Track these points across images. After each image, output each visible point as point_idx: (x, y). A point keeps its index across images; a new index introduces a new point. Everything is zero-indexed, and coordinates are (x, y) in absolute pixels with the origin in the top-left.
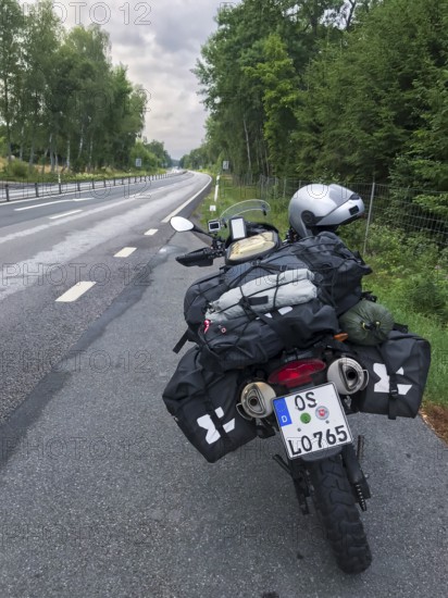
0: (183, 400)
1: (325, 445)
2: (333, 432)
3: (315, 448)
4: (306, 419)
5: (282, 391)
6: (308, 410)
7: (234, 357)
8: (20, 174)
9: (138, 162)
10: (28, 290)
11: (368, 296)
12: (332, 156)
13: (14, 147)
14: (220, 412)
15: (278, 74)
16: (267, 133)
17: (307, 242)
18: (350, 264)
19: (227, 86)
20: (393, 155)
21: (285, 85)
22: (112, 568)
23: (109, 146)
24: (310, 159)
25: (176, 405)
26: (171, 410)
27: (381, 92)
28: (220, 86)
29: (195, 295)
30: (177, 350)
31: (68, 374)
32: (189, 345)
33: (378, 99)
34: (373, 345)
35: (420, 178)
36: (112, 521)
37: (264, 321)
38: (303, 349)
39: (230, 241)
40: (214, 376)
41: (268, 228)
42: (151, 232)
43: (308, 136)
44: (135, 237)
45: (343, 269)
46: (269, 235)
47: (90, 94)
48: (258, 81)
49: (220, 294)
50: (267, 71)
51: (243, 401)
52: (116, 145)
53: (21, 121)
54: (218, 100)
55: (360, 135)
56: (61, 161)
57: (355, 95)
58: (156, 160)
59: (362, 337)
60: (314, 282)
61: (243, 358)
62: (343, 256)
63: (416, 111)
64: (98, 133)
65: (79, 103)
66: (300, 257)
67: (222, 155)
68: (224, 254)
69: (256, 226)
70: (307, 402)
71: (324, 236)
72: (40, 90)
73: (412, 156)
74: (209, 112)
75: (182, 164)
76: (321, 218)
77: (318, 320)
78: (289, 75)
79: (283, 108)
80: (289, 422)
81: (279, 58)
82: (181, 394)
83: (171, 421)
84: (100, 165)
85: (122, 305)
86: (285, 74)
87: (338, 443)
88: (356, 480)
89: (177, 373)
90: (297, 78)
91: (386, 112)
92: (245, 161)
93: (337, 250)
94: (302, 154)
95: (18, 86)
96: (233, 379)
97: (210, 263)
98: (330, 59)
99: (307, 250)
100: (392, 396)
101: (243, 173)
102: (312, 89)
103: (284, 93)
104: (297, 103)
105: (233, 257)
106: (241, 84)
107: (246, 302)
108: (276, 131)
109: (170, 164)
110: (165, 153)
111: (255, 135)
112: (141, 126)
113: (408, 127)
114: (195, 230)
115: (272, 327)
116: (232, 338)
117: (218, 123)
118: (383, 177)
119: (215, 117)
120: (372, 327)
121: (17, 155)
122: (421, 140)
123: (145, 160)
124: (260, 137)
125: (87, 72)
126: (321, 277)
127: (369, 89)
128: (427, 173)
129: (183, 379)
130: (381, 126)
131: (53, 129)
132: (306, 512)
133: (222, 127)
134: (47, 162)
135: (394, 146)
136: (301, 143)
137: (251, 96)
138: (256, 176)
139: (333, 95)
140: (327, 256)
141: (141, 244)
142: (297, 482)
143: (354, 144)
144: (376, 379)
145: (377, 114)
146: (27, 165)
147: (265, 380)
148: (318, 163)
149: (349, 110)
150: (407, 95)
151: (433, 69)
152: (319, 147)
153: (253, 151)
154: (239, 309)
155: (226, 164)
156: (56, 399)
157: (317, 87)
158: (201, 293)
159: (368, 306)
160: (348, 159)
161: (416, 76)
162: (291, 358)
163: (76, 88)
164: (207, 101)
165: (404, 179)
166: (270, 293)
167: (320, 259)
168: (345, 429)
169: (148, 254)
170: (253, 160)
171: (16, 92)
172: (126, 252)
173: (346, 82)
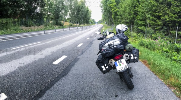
0: (99, 63)
1: (124, 69)
2: (125, 66)
3: (122, 70)
4: (120, 65)
5: (116, 60)
6: (120, 63)
7: (107, 55)
8: (71, 25)
9: (90, 23)
10: (72, 44)
11: (129, 43)
12: (124, 21)
13: (71, 21)
14: (105, 65)
15: (114, 6)
16: (113, 17)
17: (119, 34)
18: (125, 38)
19: (105, 8)
20: (134, 20)
21: (115, 8)
22: (87, 91)
23: (85, 20)
24: (120, 21)
25: (98, 64)
26: (97, 65)
27: (131, 9)
28: (104, 8)
29: (101, 45)
30: (98, 54)
31: (79, 59)
32: (100, 54)
33: (131, 10)
34: (130, 51)
35: (139, 24)
36: (87, 84)
37: (112, 48)
38: (119, 53)
39: (106, 35)
40: (104, 59)
41: (113, 33)
42: (93, 35)
43: (120, 17)
44: (90, 36)
45: (124, 39)
46: (113, 34)
47: (83, 11)
48: (110, 7)
49: (105, 44)
50: (112, 5)
51: (109, 63)
52: (87, 20)
53: (72, 17)
54: (104, 11)
55: (128, 16)
56: (78, 23)
57: (127, 9)
58: (93, 22)
59: (128, 50)
60: (120, 41)
61: (109, 55)
62: (124, 36)
63: (137, 12)
64: (84, 18)
65: (81, 13)
66: (117, 37)
67: (105, 21)
68: (105, 38)
69: (111, 32)
70: (120, 62)
71: (121, 33)
72: (75, 11)
73: (137, 20)
74: (102, 13)
75: (98, 23)
76: (121, 30)
77: (120, 47)
78: (116, 6)
79: (115, 12)
80: (117, 66)
81: (114, 3)
82: (99, 62)
83: (97, 67)
84: (84, 23)
85: (88, 47)
86: (115, 6)
87: (126, 68)
88: (130, 74)
89: (98, 58)
90: (117, 6)
91: (132, 12)
92: (109, 22)
93: (123, 36)
94: (119, 20)
95: (72, 11)
96: (107, 59)
97: (103, 39)
98: (123, 3)
99: (118, 36)
100: (134, 59)
101: (109, 24)
102: (120, 8)
103: (115, 9)
104: (118, 11)
105: (107, 38)
106: (108, 8)
107: (109, 45)
108: (114, 16)
109: (96, 23)
110: (95, 21)
111: (110, 17)
112: (91, 16)
113: (136, 15)
114: (100, 34)
115: (113, 49)
116: (107, 52)
117: (104, 15)
118: (133, 24)
119: (103, 14)
120: (130, 48)
121: (71, 22)
122: (138, 17)
123: (91, 22)
124: (111, 17)
125: (82, 7)
126: (121, 40)
127: (129, 8)
128: (140, 23)
129: (99, 59)
130: (132, 15)
131: (77, 18)
132: (122, 81)
133: (105, 16)
134: (75, 23)
135: (134, 18)
136: (119, 18)
137: (109, 10)
138: (111, 24)
139: (123, 9)
140: (122, 37)
141: (91, 37)
142: (120, 76)
143: (128, 18)
144: (131, 57)
145: (131, 13)
146: (72, 24)
147: (113, 59)
148: (122, 22)
149: (126, 12)
150: (135, 10)
151: (138, 5)
152: (122, 19)
153: (110, 20)
154: (108, 47)
155: (105, 23)
156: (77, 62)
157: (121, 8)
158: (102, 44)
159: (129, 45)
160: (127, 21)
161: (136, 6)
162: (117, 55)
163: (81, 10)
164: (102, 11)
165: (136, 24)
166: (113, 44)
167: (121, 37)
168: (127, 66)
169: (92, 39)
170: (110, 22)
171: (72, 12)
172: (88, 39)
173: (125, 7)
